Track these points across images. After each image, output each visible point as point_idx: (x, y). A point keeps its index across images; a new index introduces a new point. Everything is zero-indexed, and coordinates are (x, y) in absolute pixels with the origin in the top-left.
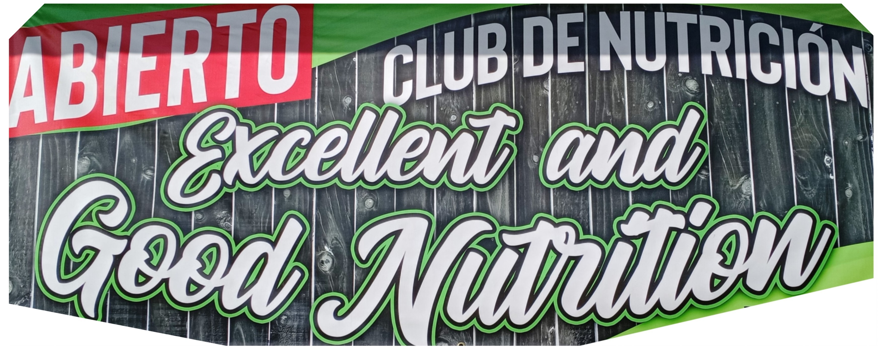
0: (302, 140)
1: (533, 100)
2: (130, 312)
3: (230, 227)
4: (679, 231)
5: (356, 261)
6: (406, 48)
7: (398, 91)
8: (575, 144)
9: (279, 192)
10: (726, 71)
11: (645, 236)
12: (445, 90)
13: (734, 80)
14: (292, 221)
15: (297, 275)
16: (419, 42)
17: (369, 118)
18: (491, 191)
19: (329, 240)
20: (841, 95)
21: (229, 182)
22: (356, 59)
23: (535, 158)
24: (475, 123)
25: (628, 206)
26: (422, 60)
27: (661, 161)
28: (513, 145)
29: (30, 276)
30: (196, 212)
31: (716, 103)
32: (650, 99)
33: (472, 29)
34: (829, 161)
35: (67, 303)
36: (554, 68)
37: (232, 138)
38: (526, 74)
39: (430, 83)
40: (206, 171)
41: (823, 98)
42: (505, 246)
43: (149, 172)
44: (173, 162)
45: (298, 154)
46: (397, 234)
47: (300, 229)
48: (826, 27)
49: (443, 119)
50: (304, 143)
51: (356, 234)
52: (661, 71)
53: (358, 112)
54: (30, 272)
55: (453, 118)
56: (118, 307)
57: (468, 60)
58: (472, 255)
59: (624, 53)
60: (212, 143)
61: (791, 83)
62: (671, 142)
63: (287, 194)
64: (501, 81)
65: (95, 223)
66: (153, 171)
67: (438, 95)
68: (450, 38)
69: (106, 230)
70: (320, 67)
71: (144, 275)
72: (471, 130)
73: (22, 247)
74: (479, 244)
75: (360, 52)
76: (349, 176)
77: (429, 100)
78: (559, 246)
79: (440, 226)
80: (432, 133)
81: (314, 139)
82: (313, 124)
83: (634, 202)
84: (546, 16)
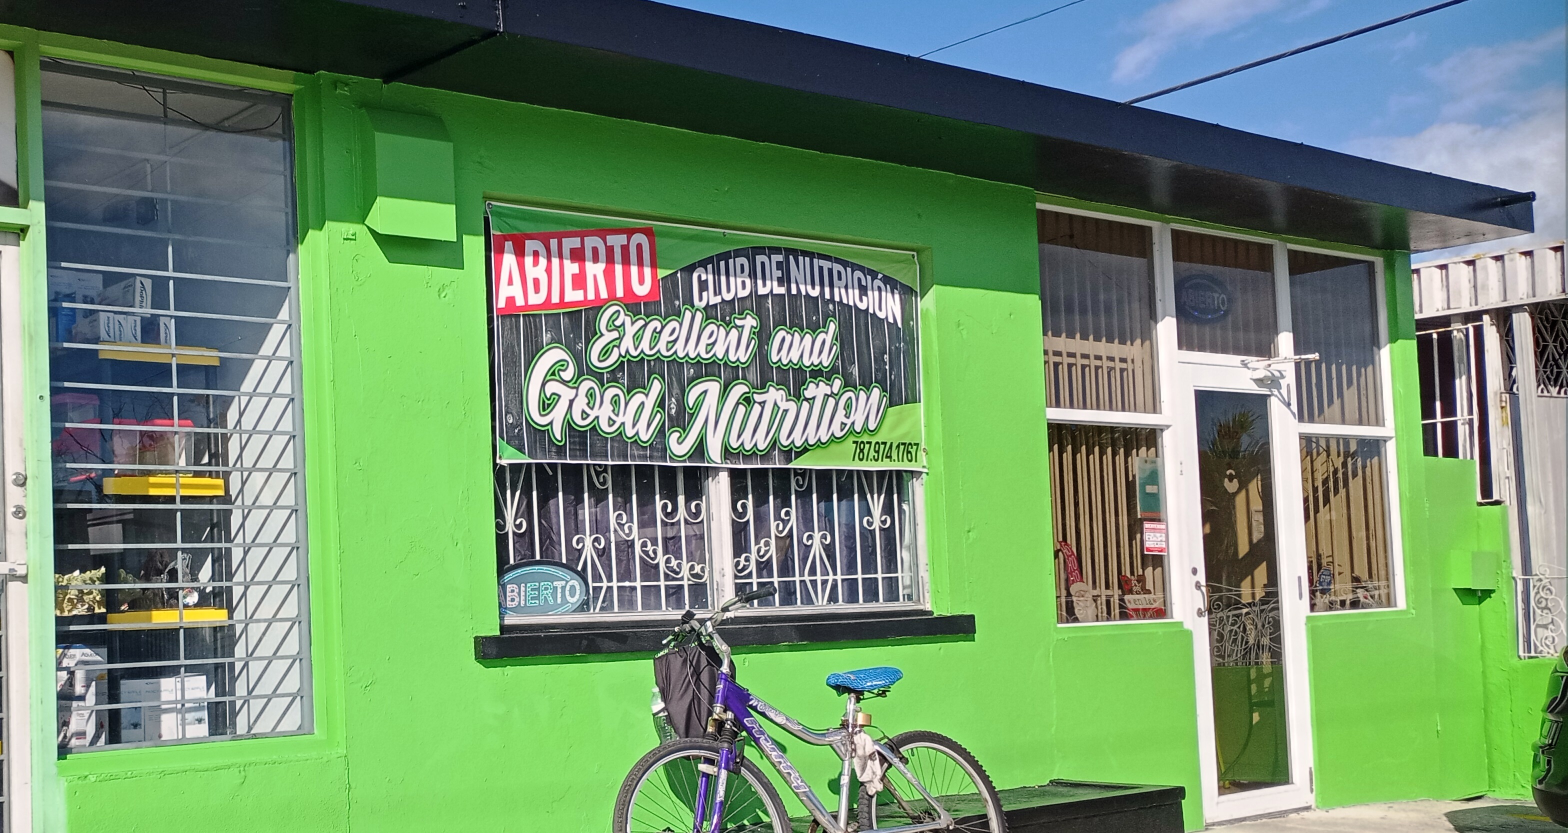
0: (656, 328)
1: (763, 310)
2: (579, 437)
3: (624, 384)
4: (829, 396)
5: (687, 408)
6: (702, 269)
7: (701, 299)
8: (783, 340)
9: (649, 361)
10: (845, 301)
11: (814, 398)
12: (723, 299)
13: (848, 305)
14: (656, 381)
15: (659, 415)
16: (708, 266)
17: (688, 315)
18: (747, 367)
19: (674, 394)
20: (891, 320)
21: (623, 354)
22: (679, 275)
23: (766, 347)
24: (738, 322)
25: (807, 380)
26: (710, 277)
27: (821, 352)
28: (756, 338)
29: (522, 412)
30: (607, 372)
31: (842, 319)
32: (814, 315)
33: (732, 260)
34: (886, 357)
35: (545, 431)
36: (772, 291)
37: (623, 324)
38: (759, 293)
39: (715, 294)
40: (611, 345)
41: (883, 320)
42: (755, 402)
43: (580, 345)
44: (593, 338)
45: (656, 337)
46: (705, 392)
47: (660, 387)
48: (884, 276)
49: (723, 320)
50: (658, 330)
51: (687, 391)
52: (817, 297)
53: (682, 311)
54: (522, 408)
55: (728, 318)
56: (572, 433)
57: (732, 279)
58: (741, 406)
59: (802, 284)
60: (613, 327)
61: (871, 311)
62: (824, 342)
63: (652, 363)
64: (748, 296)
65: (557, 378)
66: (582, 343)
67: (720, 303)
68: (722, 263)
69: (564, 382)
70: (662, 279)
71: (586, 413)
72: (736, 327)
73: (515, 392)
74: (743, 400)
75: (681, 270)
76: (681, 354)
77: (715, 305)
78: (779, 403)
79: (726, 387)
80: (718, 327)
81: (663, 328)
82: (661, 317)
83: (810, 378)
84: (766, 255)
